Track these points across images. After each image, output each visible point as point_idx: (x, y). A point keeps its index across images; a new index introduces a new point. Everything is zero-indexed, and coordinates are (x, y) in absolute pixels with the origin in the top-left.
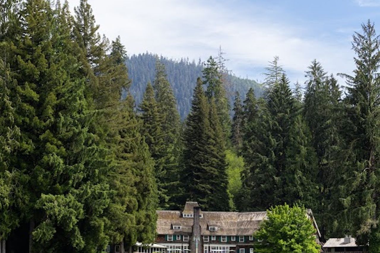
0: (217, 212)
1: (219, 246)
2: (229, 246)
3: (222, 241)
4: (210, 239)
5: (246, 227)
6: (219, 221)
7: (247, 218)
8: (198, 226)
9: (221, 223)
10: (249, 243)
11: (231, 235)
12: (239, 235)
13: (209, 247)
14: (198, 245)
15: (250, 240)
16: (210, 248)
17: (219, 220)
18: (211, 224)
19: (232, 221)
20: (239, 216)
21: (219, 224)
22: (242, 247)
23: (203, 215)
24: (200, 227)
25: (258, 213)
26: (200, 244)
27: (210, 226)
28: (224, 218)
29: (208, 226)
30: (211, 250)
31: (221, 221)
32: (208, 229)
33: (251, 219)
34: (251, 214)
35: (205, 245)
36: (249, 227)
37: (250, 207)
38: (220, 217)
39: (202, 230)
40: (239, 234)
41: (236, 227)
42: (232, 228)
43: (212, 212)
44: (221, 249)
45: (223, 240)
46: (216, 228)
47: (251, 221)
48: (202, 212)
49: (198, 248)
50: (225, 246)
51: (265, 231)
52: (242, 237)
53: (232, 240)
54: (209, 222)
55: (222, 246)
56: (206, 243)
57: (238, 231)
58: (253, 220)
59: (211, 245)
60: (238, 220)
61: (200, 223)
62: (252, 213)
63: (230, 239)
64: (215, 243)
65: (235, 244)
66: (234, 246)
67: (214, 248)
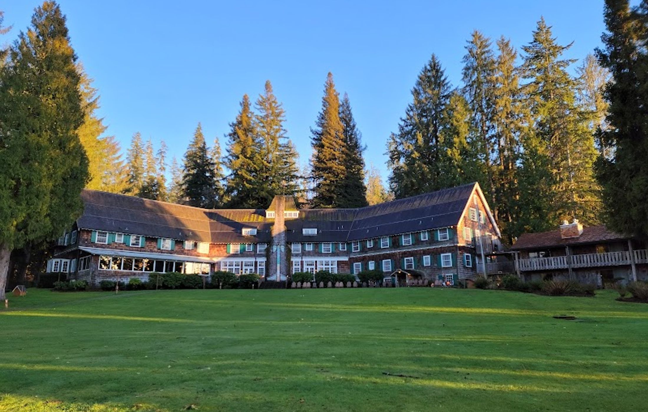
1: (319, 259)
2: (336, 259)
3: (324, 251)
4: (303, 249)
5: (364, 227)
6: (324, 222)
7: (368, 214)
8: (282, 227)
10: (366, 252)
13: (302, 262)
14: (281, 258)
15: (368, 247)
16: (304, 263)
19: (345, 220)
20: (357, 213)
21: (322, 226)
22: (357, 260)
26: (285, 257)
30: (305, 267)
34: (376, 208)
35: (294, 260)
38: (326, 216)
41: (349, 229)
42: (343, 231)
44: (322, 265)
45: (326, 250)
49: (280, 264)
50: (330, 259)
52: (356, 242)
53: (341, 249)
55: (323, 259)
56: (297, 255)
58: (377, 215)
59: (306, 259)
60: (355, 219)
63: (337, 248)
64: (311, 256)
65: (347, 256)
66: (346, 259)
67: (310, 263)
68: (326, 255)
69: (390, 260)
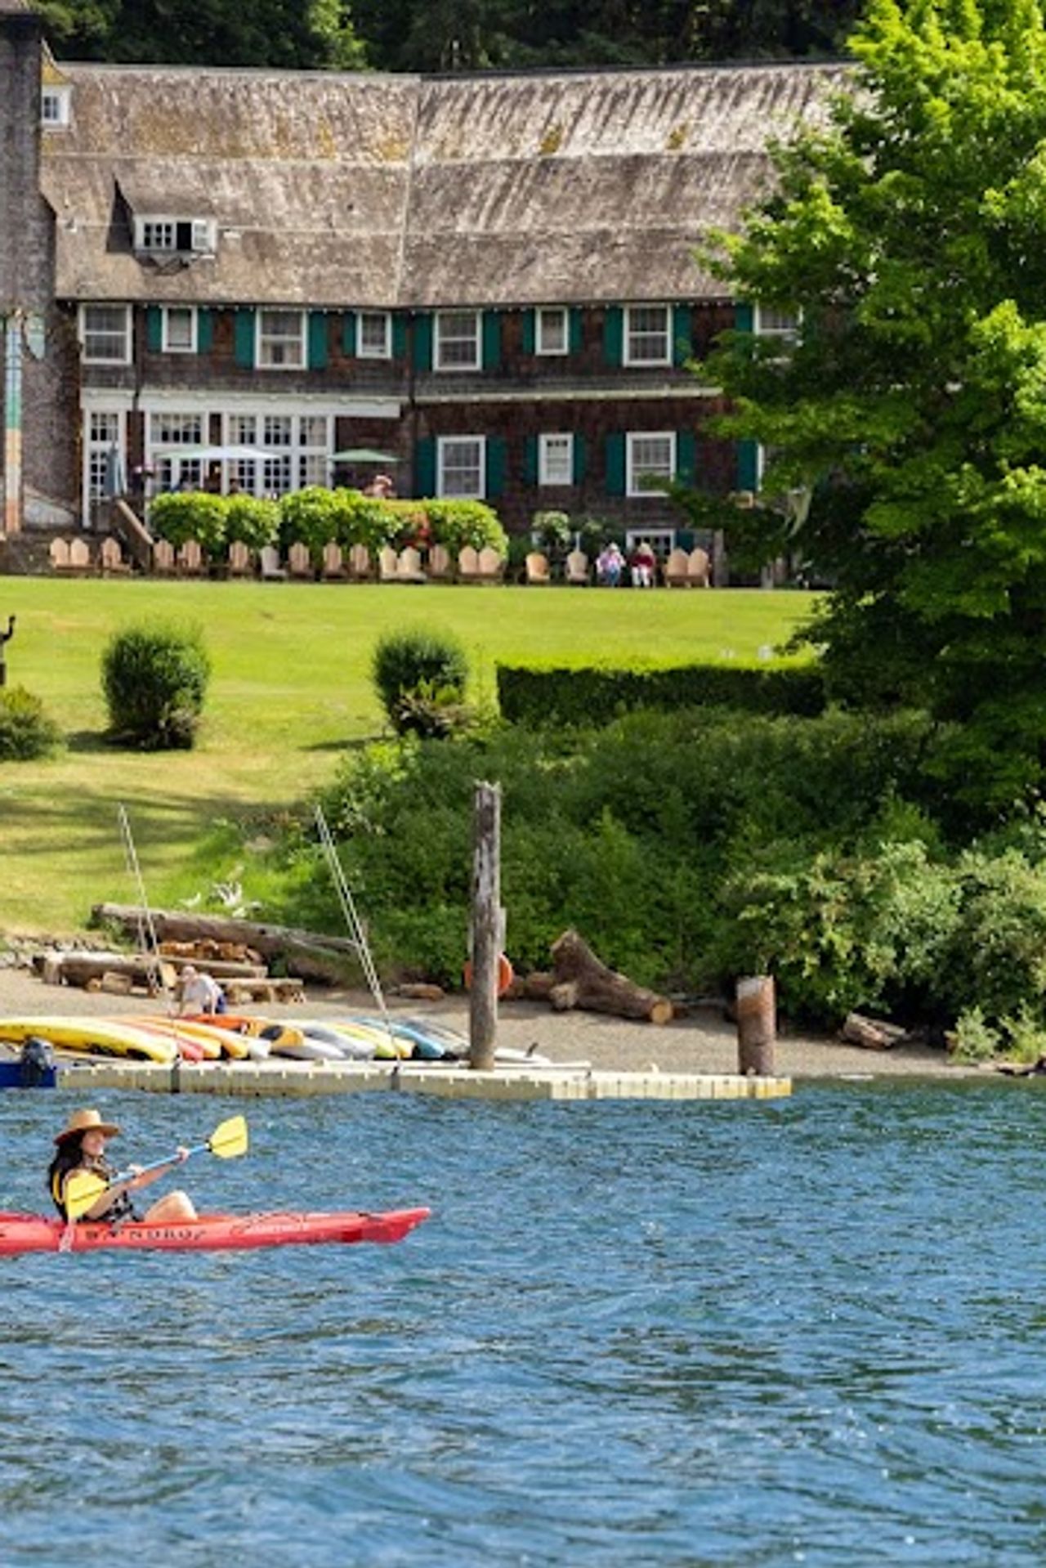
0: (217, 77)
1: (232, 404)
2: (329, 407)
3: (261, 361)
4: (145, 341)
5: (499, 225)
6: (235, 164)
7: (511, 133)
8: (30, 206)
9: (255, 180)
10: (526, 382)
11: (352, 297)
12: (430, 300)
13: (135, 420)
14: (27, 392)
15: (539, 349)
16: (148, 428)
17: (236, 151)
18: (158, 189)
19: (362, 160)
20: (427, 113)
21: (227, 191)
22: (458, 419)
23: (74, 103)
24: (52, 215)
25: (618, 81)
26: (49, 389)
27: (148, 208)
28: (281, 134)
29: (122, 210)
30: (153, 448)
31: (255, 162)
32: (120, 237)
33: (551, 142)
34: (554, 93)
35: (96, 401)
36: (526, 223)
37: (514, 32)
38: (238, 123)
39: (63, 246)
40: (437, 289)
41: (398, 228)
42: (364, 233)
43: (157, 74)
44: (248, 438)
45: (278, 353)
46: (205, 230)
47: (547, 166)
48: (68, 69)
49: (25, 426)
50: (294, 407)
51: (831, 213)
52: (458, 317)
53: (362, 351)
54: (129, 165)
55: (259, 406)
56: (108, 379)
57: (421, 257)
58: (572, 151)
59: (158, 402)
60: (424, 156)
61: (47, 183)
62: (563, 81)
63: (340, 341)
64: (192, 386)
65: (395, 391)
66: (384, 407)
67: (180, 426)
68: (279, 381)
69: (671, 436)
